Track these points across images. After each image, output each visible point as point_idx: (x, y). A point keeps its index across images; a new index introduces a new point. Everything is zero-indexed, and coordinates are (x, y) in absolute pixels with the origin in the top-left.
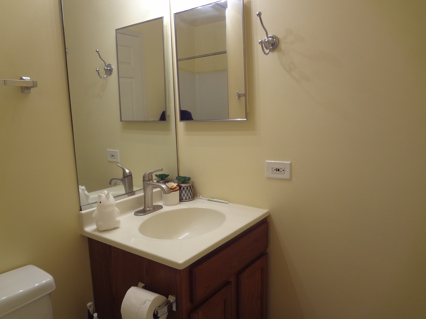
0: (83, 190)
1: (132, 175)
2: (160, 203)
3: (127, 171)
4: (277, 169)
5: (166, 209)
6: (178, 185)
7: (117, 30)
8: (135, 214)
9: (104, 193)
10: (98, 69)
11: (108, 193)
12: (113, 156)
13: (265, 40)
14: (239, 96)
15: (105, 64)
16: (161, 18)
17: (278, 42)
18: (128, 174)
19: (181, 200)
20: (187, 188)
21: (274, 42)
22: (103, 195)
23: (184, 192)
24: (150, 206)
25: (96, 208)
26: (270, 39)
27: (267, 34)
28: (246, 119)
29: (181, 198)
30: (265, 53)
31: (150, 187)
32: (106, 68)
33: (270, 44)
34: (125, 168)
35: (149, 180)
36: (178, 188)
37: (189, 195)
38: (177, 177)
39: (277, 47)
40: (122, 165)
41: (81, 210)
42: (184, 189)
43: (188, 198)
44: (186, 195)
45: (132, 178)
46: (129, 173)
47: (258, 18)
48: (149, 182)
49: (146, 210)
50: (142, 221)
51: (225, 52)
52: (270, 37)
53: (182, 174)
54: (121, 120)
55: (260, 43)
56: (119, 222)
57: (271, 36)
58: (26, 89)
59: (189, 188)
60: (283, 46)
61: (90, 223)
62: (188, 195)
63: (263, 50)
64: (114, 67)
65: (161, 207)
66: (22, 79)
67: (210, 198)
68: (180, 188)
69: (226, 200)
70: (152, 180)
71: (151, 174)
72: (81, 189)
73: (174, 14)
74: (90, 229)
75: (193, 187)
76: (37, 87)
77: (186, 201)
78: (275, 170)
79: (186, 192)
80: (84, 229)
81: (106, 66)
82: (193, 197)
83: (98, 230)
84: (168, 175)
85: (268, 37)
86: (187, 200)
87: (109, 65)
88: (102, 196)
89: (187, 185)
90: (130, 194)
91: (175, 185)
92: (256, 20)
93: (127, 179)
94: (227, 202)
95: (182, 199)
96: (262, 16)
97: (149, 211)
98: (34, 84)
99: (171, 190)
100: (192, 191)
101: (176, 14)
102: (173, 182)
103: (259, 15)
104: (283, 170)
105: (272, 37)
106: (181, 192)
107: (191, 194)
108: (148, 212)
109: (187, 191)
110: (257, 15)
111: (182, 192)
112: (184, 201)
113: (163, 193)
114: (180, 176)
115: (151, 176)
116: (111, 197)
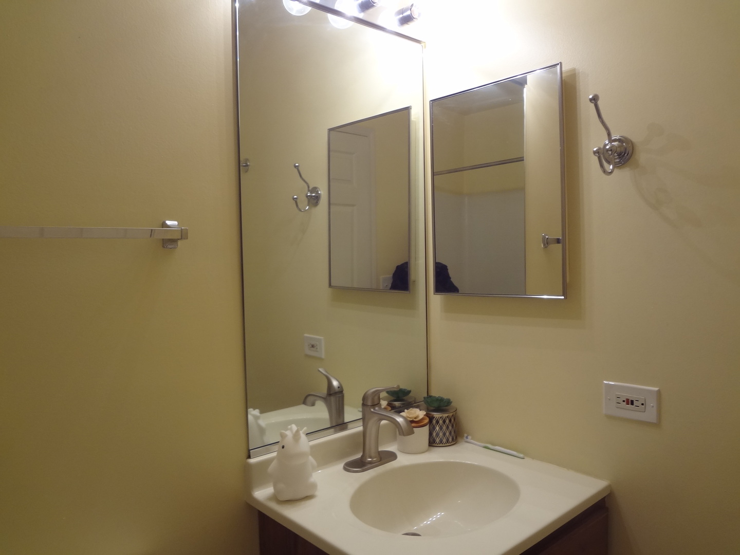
0: (256, 418)
1: (342, 391)
2: (392, 448)
3: (335, 383)
4: (628, 400)
5: (403, 460)
6: (427, 415)
7: (330, 130)
8: (345, 469)
9: (291, 429)
10: (295, 197)
11: (297, 431)
12: (313, 346)
13: (606, 145)
14: (547, 242)
15: (309, 187)
16: (407, 109)
17: (631, 148)
18: (337, 390)
19: (432, 443)
20: (444, 422)
21: (623, 150)
22: (288, 433)
23: (437, 428)
24: (373, 454)
25: (275, 454)
26: (615, 143)
27: (609, 135)
28: (563, 297)
29: (431, 440)
30: (605, 171)
31: (375, 418)
32: (309, 194)
33: (616, 155)
34: (332, 376)
35: (374, 406)
36: (427, 420)
37: (447, 434)
38: (425, 398)
39: (629, 159)
40: (326, 372)
41: (249, 457)
42: (437, 422)
43: (444, 440)
44: (441, 434)
45: (343, 397)
46: (339, 387)
47: (592, 105)
48: (374, 409)
49: (367, 461)
50: (356, 485)
51: (521, 159)
52: (615, 140)
53: (435, 393)
54: (330, 285)
55: (595, 153)
56: (314, 486)
57: (617, 138)
58: (169, 242)
59: (447, 421)
60: (642, 157)
61: (262, 483)
62: (444, 434)
63: (602, 166)
64: (323, 192)
65: (392, 456)
66: (164, 225)
67: (488, 443)
68: (431, 419)
69: (521, 451)
70: (378, 404)
71: (377, 393)
72: (251, 415)
73: (431, 101)
74: (262, 493)
75: (454, 420)
76: (187, 238)
77: (441, 445)
78: (624, 401)
79: (441, 428)
80: (253, 493)
81: (309, 191)
82: (455, 438)
83: (275, 498)
84: (409, 392)
85: (611, 141)
86: (443, 445)
87: (315, 190)
88: (286, 436)
89: (445, 415)
90: (338, 428)
91: (420, 414)
92: (586, 111)
93: (335, 398)
94: (522, 455)
95: (434, 441)
96: (599, 103)
97: (370, 463)
98: (183, 235)
99: (413, 425)
100: (453, 426)
101: (433, 101)
102: (417, 407)
103: (595, 100)
104: (643, 404)
105: (619, 140)
106: (431, 428)
107: (450, 433)
108: (369, 466)
109: (444, 428)
110: (591, 100)
111: (434, 428)
112: (436, 445)
113: (398, 433)
114: (431, 396)
115: (376, 398)
116: (303, 437)
